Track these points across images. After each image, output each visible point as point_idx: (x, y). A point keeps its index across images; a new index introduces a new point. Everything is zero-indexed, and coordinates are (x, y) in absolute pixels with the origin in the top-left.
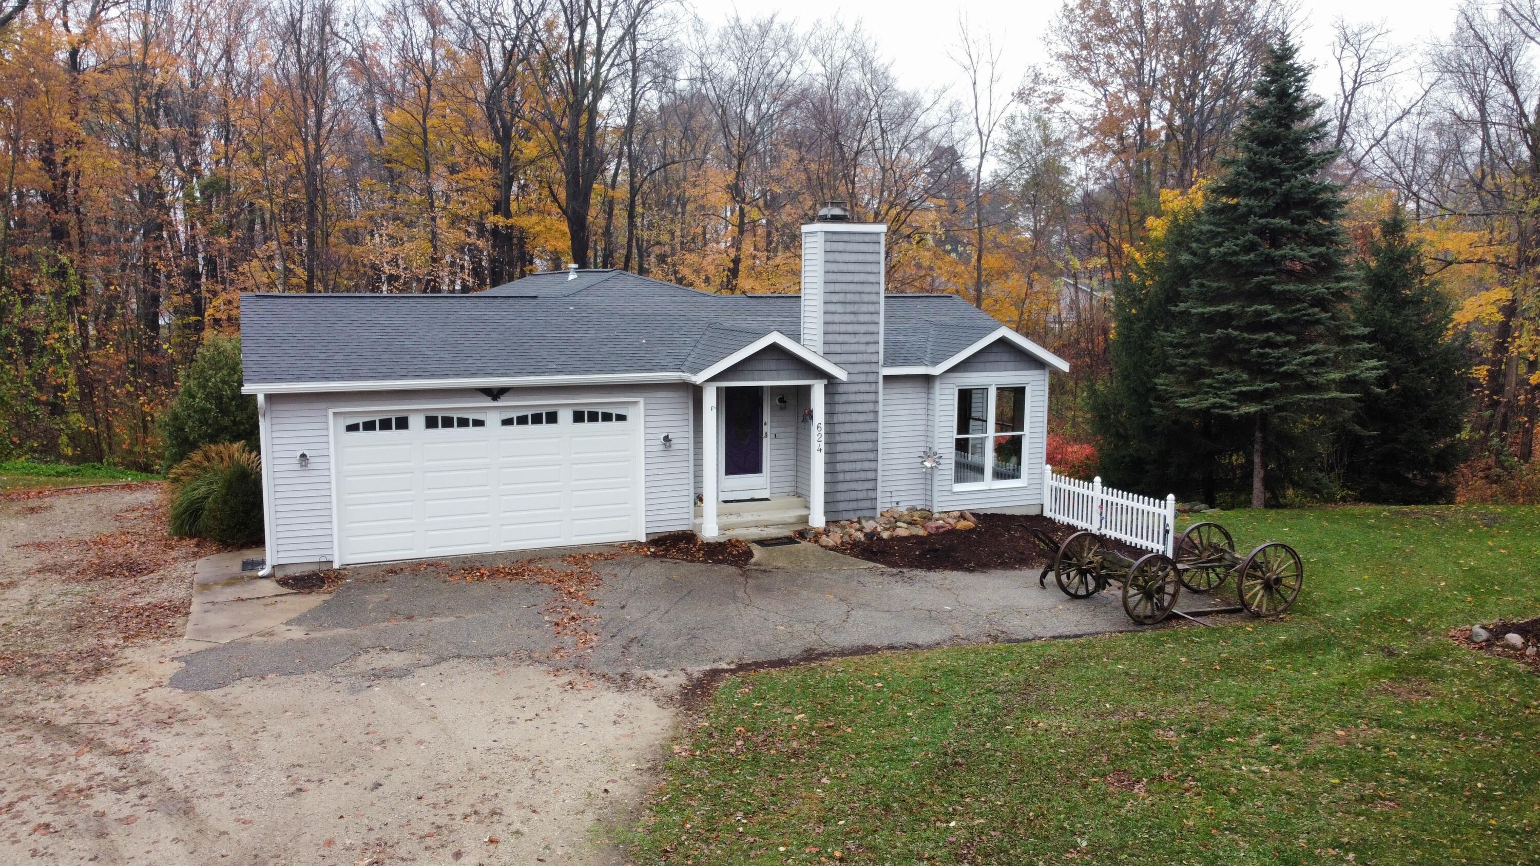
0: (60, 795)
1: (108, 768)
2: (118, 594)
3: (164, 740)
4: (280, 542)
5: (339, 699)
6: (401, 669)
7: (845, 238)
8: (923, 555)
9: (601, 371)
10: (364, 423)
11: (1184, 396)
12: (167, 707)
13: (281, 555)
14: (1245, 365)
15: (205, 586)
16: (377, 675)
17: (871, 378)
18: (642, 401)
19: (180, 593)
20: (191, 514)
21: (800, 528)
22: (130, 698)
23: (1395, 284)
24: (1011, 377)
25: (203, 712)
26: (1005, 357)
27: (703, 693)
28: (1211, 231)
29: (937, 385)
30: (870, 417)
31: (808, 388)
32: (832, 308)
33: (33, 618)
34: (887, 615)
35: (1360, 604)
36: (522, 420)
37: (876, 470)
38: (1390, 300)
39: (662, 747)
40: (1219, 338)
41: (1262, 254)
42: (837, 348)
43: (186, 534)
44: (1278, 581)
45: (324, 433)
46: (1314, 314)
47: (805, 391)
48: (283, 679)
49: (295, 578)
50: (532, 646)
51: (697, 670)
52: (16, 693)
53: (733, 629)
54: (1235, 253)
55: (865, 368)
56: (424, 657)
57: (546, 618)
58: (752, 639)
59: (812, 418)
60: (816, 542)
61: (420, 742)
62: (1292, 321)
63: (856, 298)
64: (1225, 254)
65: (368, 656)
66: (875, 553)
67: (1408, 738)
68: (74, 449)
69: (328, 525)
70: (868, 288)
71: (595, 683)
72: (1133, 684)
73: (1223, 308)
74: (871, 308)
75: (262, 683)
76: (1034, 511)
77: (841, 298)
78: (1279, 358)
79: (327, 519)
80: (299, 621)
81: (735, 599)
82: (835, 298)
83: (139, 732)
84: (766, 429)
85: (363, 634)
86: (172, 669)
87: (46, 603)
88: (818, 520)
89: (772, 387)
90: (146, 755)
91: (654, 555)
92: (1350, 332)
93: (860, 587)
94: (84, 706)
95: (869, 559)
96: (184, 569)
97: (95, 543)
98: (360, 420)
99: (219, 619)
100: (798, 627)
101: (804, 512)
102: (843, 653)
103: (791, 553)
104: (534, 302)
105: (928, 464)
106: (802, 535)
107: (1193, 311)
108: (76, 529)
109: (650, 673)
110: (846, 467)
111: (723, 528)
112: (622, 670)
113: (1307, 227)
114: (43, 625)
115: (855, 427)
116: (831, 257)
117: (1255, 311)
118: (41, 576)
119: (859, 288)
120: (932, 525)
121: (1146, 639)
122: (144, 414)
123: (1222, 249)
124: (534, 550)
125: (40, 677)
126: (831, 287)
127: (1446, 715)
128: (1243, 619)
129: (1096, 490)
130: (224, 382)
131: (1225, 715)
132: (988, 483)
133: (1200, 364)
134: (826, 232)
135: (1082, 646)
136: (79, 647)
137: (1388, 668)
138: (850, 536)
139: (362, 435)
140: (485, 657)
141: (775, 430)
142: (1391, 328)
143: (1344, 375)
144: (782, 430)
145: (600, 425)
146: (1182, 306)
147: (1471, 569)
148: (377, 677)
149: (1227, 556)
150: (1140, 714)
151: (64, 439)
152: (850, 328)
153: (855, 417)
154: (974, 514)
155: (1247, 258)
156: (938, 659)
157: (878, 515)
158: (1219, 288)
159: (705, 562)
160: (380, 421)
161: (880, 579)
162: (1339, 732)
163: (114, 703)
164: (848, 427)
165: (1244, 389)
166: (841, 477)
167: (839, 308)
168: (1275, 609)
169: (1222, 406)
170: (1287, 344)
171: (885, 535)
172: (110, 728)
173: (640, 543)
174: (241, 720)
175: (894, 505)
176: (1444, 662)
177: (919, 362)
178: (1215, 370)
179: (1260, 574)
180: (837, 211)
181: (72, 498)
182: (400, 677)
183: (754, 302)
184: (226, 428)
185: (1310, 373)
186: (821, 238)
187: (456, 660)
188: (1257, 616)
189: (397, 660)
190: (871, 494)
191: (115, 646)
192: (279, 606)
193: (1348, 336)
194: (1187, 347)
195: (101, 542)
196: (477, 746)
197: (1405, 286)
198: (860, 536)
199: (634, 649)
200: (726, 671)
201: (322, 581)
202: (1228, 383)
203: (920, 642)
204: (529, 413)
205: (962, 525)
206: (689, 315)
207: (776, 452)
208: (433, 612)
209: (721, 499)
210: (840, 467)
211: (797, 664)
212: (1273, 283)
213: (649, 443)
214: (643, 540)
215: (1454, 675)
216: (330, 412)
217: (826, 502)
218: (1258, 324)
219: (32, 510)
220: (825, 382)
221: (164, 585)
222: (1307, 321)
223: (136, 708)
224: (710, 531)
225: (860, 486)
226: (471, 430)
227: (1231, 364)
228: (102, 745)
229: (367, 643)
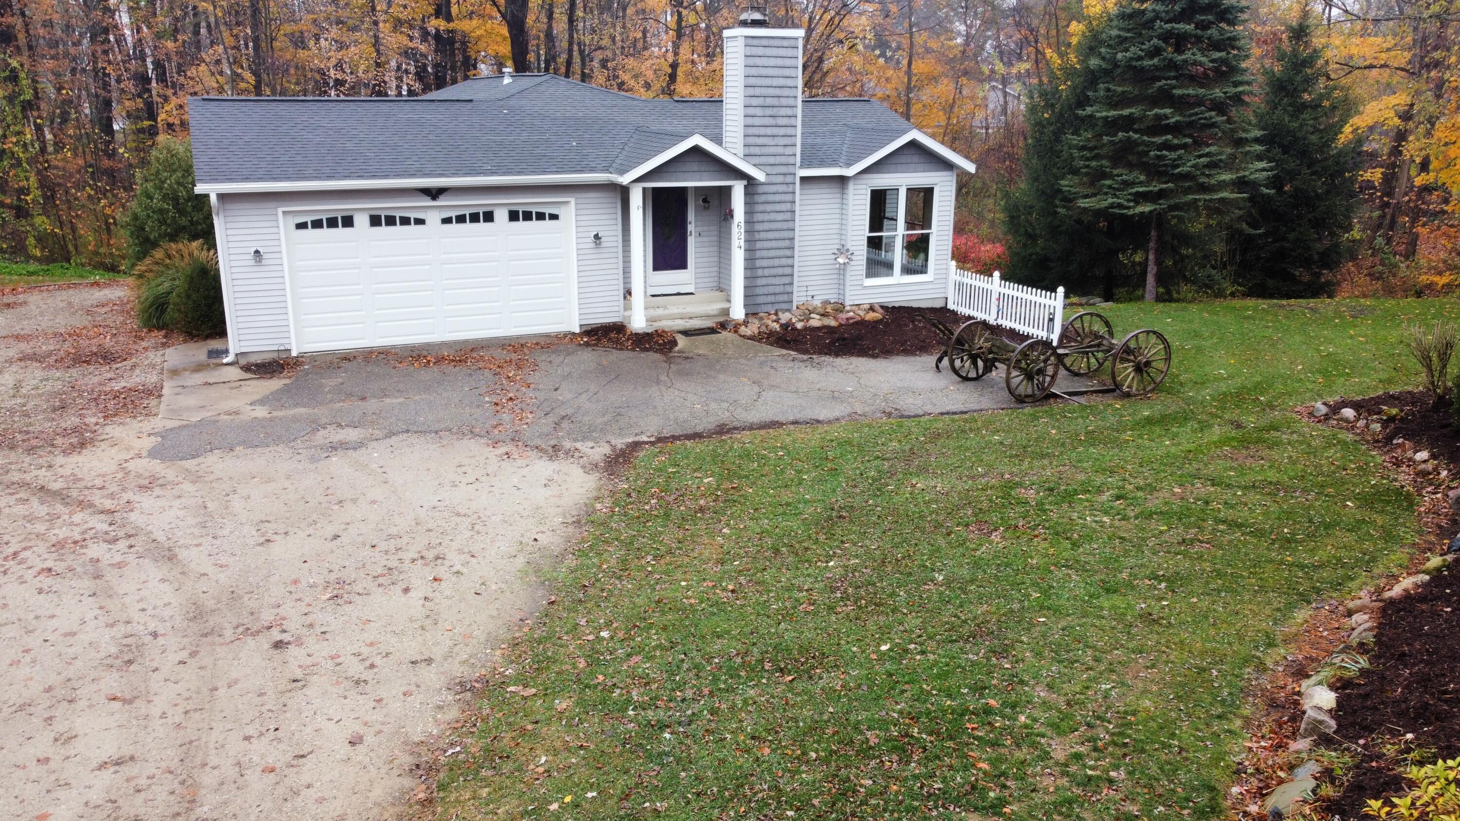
0: (59, 546)
1: (100, 524)
2: (96, 380)
3: (146, 501)
4: (241, 332)
5: (300, 467)
6: (356, 442)
7: (765, 42)
8: (832, 343)
9: (534, 173)
10: (312, 222)
11: (1086, 197)
12: (147, 474)
13: (242, 344)
14: (1144, 167)
15: (175, 372)
16: (334, 448)
17: (789, 179)
18: (572, 201)
19: (152, 378)
20: (157, 308)
21: (721, 319)
22: (114, 467)
23: (1295, 89)
24: (921, 178)
25: (180, 479)
26: (916, 159)
27: (625, 461)
28: (1119, 36)
29: (851, 186)
30: (788, 216)
31: (729, 188)
32: (751, 111)
33: (19, 401)
34: (794, 395)
35: (1222, 384)
36: (461, 219)
37: (793, 266)
38: (1291, 105)
39: (586, 505)
40: (1121, 141)
41: (1165, 59)
42: (757, 150)
43: (154, 326)
44: (1148, 364)
45: (275, 230)
46: (1211, 118)
47: (727, 191)
48: (250, 451)
49: (257, 365)
50: (474, 422)
51: (620, 443)
52: (10, 463)
53: (655, 407)
54: (1140, 58)
55: (784, 169)
56: (376, 432)
57: (487, 399)
58: (671, 416)
59: (732, 216)
60: (736, 332)
61: (373, 502)
62: (1190, 124)
63: (775, 102)
64: (1131, 59)
65: (326, 432)
66: (788, 342)
67: (1235, 494)
68: (42, 250)
69: (284, 317)
70: (786, 92)
71: (529, 454)
72: (1005, 452)
73: (1126, 112)
74: (789, 112)
75: (232, 454)
76: (939, 304)
77: (760, 101)
78: (1175, 160)
79: (283, 311)
80: (262, 402)
81: (658, 382)
82: (755, 102)
83: (123, 494)
84: (691, 228)
85: (321, 413)
86: (149, 443)
87: (29, 388)
88: (738, 312)
89: (696, 188)
90: (131, 514)
91: (587, 344)
92: (1244, 135)
93: (772, 371)
94: (73, 474)
95: (783, 347)
96: (154, 357)
97: (70, 335)
98: (309, 219)
99: (190, 400)
100: (713, 406)
101: (725, 305)
102: (751, 428)
103: (713, 342)
104: (470, 105)
105: (841, 260)
106: (723, 326)
107: (1098, 115)
108: (50, 323)
109: (578, 445)
110: (765, 263)
111: (650, 320)
112: (552, 443)
113: (1209, 32)
114: (29, 407)
115: (773, 226)
116: (752, 61)
117: (1156, 115)
118: (23, 364)
119: (778, 92)
120: (843, 316)
121: (1024, 414)
122: (107, 217)
123: (1127, 54)
124: (477, 340)
125: (30, 451)
126: (751, 91)
127: (1272, 475)
128: (1115, 398)
129: (995, 284)
130: (179, 184)
131: (1082, 477)
132: (897, 277)
133: (1102, 166)
134: (746, 37)
135: (965, 421)
136: (64, 425)
137: (1233, 438)
138: (767, 326)
139: (310, 232)
140: (430, 432)
141: (699, 229)
142: (1289, 131)
143: (1234, 177)
144: (705, 228)
145: (534, 224)
146: (1089, 110)
147: (1329, 354)
148: (336, 449)
149: (1105, 342)
150: (1007, 476)
151: (31, 241)
152: (769, 131)
153: (773, 216)
154: (882, 307)
155: (1151, 63)
156: (836, 432)
157: (794, 308)
158: (1123, 92)
159: (633, 350)
160: (327, 219)
161: (791, 364)
162: (1176, 490)
163: (100, 472)
164: (766, 226)
165: (1141, 189)
166: (760, 272)
167: (759, 111)
168: (1144, 389)
169: (1120, 206)
170: (1184, 146)
171: (799, 326)
172: (98, 491)
173: (574, 334)
174: (214, 485)
175: (810, 298)
176: (1285, 433)
177: (834, 163)
178: (1115, 172)
179: (1132, 358)
180: (757, 16)
181: (45, 294)
182: (355, 449)
183: (680, 105)
184: (184, 228)
185: (1203, 174)
186: (741, 42)
187: (405, 435)
188: (1128, 395)
189: (352, 435)
190: (788, 289)
191: (97, 424)
192: (244, 389)
193: (1241, 139)
194: (1091, 149)
195: (75, 334)
196: (424, 505)
197: (1305, 90)
198: (776, 326)
199: (565, 424)
200: (647, 443)
201: (282, 367)
202: (1127, 184)
203: (821, 419)
204: (467, 212)
205: (871, 316)
206: (618, 119)
207: (699, 250)
208: (384, 394)
209: (649, 294)
210: (759, 263)
211: (710, 437)
212: (1174, 87)
213: (580, 241)
214: (577, 331)
215: (1289, 444)
216: (280, 211)
217: (746, 296)
218: (1158, 127)
219: (8, 305)
220: (745, 182)
221: (137, 372)
222: (1204, 125)
223: (120, 475)
224: (638, 323)
225: (777, 281)
226: (413, 228)
227: (1131, 166)
228: (91, 505)
229: (324, 420)
